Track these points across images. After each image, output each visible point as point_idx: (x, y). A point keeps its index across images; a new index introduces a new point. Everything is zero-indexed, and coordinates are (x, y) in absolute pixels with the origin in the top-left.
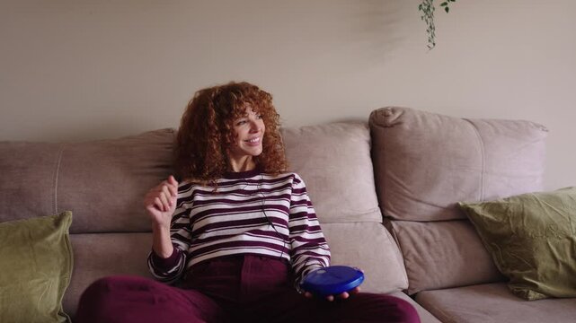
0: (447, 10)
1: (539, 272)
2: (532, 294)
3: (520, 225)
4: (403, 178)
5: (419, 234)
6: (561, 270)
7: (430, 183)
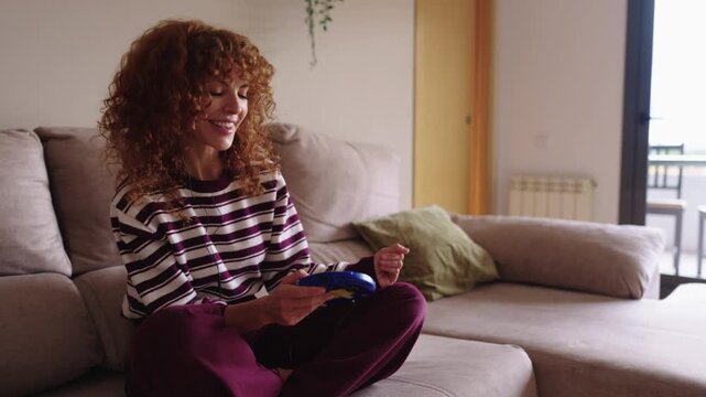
0: (325, 28)
1: (436, 276)
2: (435, 296)
3: (412, 238)
4: (304, 199)
5: (326, 253)
6: (449, 273)
7: (328, 203)
